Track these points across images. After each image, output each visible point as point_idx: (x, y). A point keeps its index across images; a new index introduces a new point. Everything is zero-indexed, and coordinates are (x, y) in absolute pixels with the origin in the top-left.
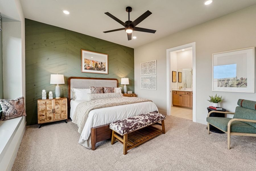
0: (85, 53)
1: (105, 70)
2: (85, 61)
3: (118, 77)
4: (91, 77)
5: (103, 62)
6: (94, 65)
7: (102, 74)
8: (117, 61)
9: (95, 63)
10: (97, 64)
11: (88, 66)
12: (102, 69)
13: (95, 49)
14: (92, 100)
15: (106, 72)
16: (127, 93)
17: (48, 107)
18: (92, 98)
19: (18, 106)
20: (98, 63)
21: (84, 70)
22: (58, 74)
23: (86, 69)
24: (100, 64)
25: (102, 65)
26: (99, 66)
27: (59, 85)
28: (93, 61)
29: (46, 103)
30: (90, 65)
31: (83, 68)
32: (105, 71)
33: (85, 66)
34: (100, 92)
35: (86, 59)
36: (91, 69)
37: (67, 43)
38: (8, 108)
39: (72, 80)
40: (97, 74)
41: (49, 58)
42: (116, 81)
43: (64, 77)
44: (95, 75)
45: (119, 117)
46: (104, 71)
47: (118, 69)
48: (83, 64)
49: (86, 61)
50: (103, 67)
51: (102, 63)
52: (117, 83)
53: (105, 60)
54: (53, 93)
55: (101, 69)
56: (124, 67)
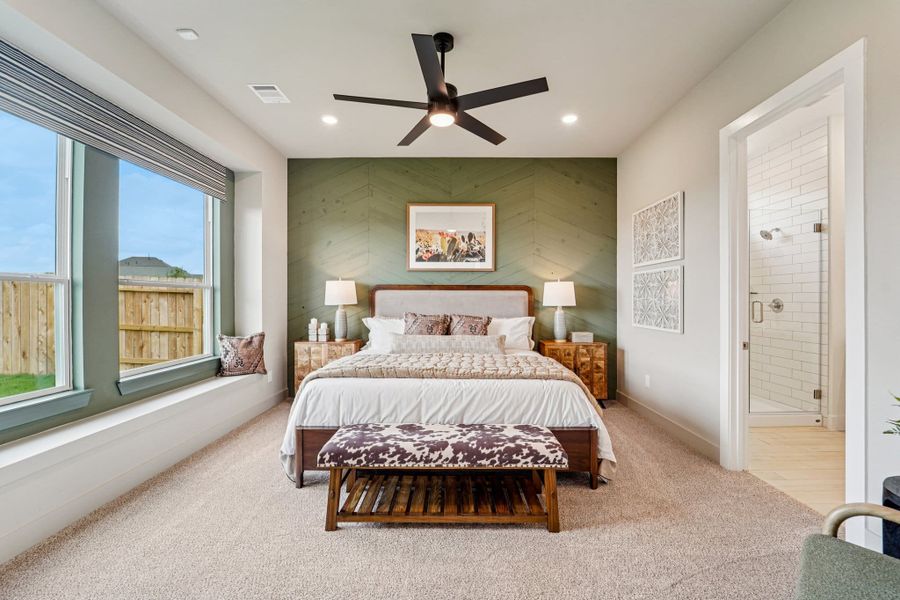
0: (417, 214)
1: (484, 256)
2: (417, 236)
3: (535, 277)
4: (435, 284)
5: (475, 231)
6: (447, 246)
7: (473, 271)
8: (533, 220)
9: (448, 239)
10: (454, 240)
11: (427, 251)
12: (474, 255)
13: (450, 193)
14: (393, 352)
15: (488, 264)
16: (568, 339)
17: (315, 361)
18: (395, 349)
19: (245, 351)
20: (458, 237)
21: (414, 265)
22: (343, 279)
23: (420, 259)
24: (466, 239)
25: (472, 242)
26: (463, 246)
27: (345, 306)
28: (441, 234)
29: (310, 349)
30: (434, 248)
31: (413, 256)
32: (483, 260)
33: (417, 251)
34: (432, 329)
35: (421, 231)
36: (437, 258)
37: (372, 195)
38: (227, 352)
39: (379, 295)
40: (453, 274)
41: (330, 242)
42: (525, 294)
43: (356, 285)
44: (448, 275)
45: (391, 415)
46: (481, 261)
47: (538, 250)
48: (413, 246)
49: (421, 235)
50: (477, 248)
51: (471, 236)
52: (530, 302)
53: (483, 223)
54: (329, 326)
55: (468, 255)
56: (563, 241)
